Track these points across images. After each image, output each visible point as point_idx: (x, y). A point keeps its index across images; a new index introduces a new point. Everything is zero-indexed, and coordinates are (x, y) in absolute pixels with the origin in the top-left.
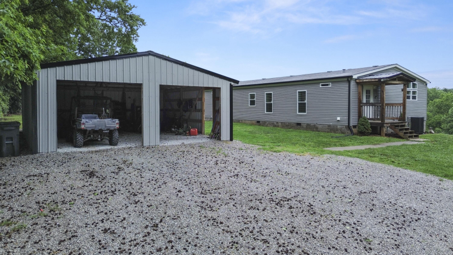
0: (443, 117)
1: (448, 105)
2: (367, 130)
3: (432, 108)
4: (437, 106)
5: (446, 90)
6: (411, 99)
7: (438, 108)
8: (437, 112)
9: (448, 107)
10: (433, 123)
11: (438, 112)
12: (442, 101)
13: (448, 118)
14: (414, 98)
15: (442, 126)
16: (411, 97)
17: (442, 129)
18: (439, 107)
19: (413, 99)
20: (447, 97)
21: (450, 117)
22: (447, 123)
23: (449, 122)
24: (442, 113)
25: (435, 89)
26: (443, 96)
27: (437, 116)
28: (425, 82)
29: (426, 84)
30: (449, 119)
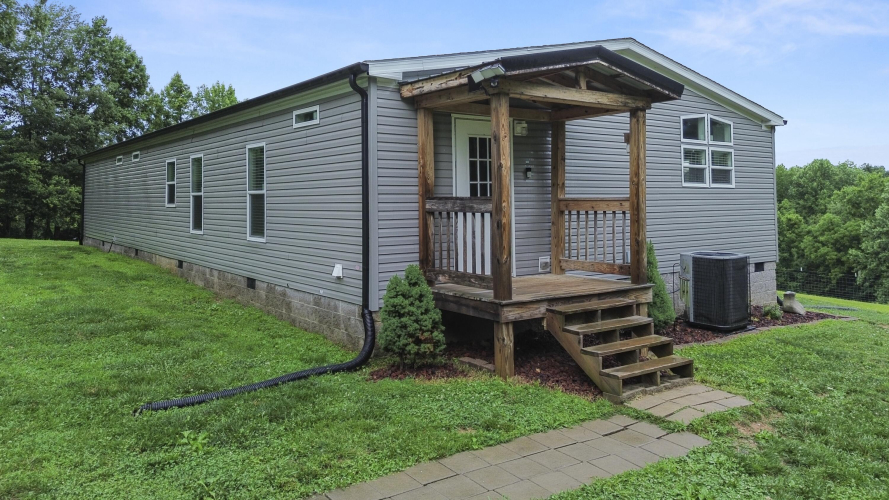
0: (865, 225)
1: (873, 199)
2: (418, 342)
3: (839, 205)
4: (849, 201)
5: (868, 169)
6: (708, 182)
7: (853, 206)
8: (850, 213)
9: (874, 203)
10: (842, 238)
11: (854, 215)
12: (860, 191)
13: (875, 227)
14: (721, 176)
15: (863, 246)
16: (708, 175)
17: (863, 251)
18: (856, 204)
19: (715, 180)
20: (871, 181)
21: (879, 226)
22: (874, 239)
23: (879, 237)
24: (862, 216)
25: (844, 165)
26: (861, 179)
27: (852, 224)
28: (765, 120)
29: (773, 128)
30: (878, 229)
